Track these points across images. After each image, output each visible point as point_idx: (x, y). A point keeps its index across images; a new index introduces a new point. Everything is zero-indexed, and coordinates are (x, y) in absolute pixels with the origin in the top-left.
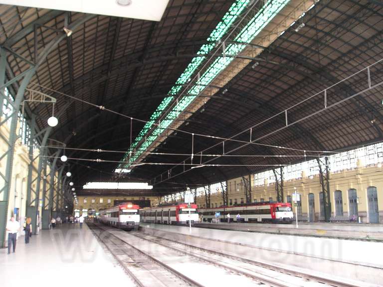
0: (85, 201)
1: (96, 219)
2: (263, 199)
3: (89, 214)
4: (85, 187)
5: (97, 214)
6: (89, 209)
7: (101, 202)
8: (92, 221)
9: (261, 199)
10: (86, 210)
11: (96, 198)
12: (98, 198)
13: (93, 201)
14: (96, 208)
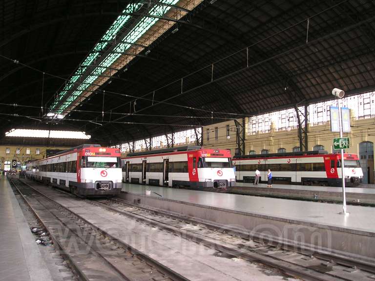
0: (8, 152)
1: (22, 174)
2: (267, 150)
3: (13, 167)
4: (8, 134)
5: (24, 167)
6: (13, 161)
7: (27, 153)
8: (18, 177)
9: (263, 150)
10: (9, 163)
11: (21, 148)
12: (25, 148)
13: (18, 152)
14: (21, 161)
